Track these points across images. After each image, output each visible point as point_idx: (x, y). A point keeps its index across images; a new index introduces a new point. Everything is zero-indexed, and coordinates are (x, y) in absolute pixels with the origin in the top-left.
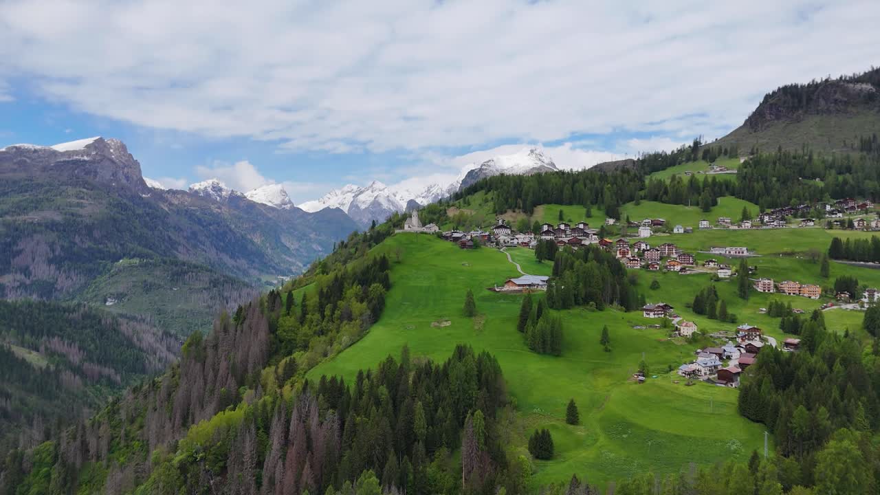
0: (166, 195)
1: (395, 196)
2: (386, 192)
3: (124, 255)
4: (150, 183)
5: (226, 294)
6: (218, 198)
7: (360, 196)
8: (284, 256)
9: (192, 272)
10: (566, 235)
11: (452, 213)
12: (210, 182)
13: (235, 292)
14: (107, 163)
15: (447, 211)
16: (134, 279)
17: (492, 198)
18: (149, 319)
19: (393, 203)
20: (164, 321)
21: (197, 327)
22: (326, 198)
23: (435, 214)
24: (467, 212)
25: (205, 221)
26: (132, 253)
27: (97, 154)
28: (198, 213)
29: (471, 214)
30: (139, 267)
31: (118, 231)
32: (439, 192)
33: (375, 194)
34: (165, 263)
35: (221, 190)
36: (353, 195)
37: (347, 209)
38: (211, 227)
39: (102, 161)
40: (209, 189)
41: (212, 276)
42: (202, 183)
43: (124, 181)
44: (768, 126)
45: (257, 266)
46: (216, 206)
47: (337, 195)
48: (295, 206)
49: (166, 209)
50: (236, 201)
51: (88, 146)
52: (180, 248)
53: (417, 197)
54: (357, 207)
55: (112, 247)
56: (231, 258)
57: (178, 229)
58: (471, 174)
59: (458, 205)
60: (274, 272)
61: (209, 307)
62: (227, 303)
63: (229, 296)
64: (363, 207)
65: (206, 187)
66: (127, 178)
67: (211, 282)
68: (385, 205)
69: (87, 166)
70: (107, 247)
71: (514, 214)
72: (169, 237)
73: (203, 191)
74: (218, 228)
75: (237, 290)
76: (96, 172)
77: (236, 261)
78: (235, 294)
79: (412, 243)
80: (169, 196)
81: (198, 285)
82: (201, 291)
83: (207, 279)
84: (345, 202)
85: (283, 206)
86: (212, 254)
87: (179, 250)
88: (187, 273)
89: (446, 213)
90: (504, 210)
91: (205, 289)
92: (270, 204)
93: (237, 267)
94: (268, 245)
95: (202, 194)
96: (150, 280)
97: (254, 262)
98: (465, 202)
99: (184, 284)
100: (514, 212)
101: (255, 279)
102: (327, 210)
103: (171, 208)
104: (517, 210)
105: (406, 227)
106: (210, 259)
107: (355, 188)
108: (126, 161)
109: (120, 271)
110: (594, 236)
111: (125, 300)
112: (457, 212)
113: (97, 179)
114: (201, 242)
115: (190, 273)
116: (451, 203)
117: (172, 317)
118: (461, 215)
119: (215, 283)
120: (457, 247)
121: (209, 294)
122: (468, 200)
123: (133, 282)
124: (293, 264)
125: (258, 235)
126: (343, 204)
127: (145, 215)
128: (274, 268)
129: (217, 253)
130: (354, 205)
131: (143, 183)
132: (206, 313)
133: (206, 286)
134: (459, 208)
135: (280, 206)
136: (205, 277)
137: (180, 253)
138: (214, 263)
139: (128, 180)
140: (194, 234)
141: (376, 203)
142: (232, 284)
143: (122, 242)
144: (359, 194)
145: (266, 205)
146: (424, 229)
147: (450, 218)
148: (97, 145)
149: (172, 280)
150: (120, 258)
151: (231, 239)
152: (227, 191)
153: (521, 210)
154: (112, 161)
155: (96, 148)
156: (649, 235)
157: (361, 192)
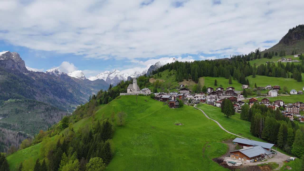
0: (35, 74)
1: (123, 75)
2: (120, 74)
3: (10, 98)
4: (29, 69)
5: (51, 114)
6: (57, 75)
7: (110, 75)
8: (81, 97)
9: (38, 105)
10: (223, 94)
11: (152, 81)
12: (54, 69)
13: (56, 113)
14: (10, 61)
15: (149, 80)
16: (12, 108)
17: (174, 74)
18: (16, 125)
19: (122, 77)
20: (23, 126)
21: (37, 129)
22: (98, 76)
23: (143, 81)
24: (160, 80)
25: (50, 84)
26: (14, 97)
27: (6, 57)
28: (48, 81)
29: (163, 81)
30: (14, 103)
31: (9, 87)
32: (139, 74)
33: (116, 74)
34: (26, 101)
35: (58, 72)
36: (108, 74)
37: (106, 79)
38: (52, 86)
39: (8, 60)
40: (54, 72)
41: (46, 107)
42: (51, 70)
43: (17, 68)
44: (295, 43)
45: (70, 101)
46: (55, 78)
47: (102, 75)
48: (86, 78)
49: (34, 79)
50: (64, 76)
51: (3, 55)
52: (37, 94)
53: (131, 76)
54: (109, 79)
55: (6, 94)
56: (59, 98)
57: (38, 87)
58: (152, 67)
59: (155, 77)
60: (76, 103)
61: (44, 120)
62: (52, 118)
63: (53, 115)
64: (111, 79)
65: (52, 71)
66: (19, 67)
67: (45, 109)
68: (120, 78)
69: (2, 62)
70: (3, 94)
71: (188, 82)
72: (33, 90)
73: (51, 73)
74: (55, 87)
75: (57, 112)
76: (5, 64)
77: (61, 99)
78: (56, 114)
79: (133, 104)
80: (37, 74)
81: (40, 111)
82: (41, 113)
83: (44, 108)
84: (105, 77)
85: (82, 78)
86: (51, 97)
87: (37, 95)
88: (35, 106)
89: (149, 81)
90: (182, 80)
91: (42, 112)
92: (77, 78)
93: (61, 102)
94: (75, 93)
95: (51, 74)
96: (18, 108)
97: (68, 99)
98: (158, 75)
99: (34, 110)
100: (187, 80)
101: (68, 106)
102: (98, 80)
103: (36, 79)
104: (189, 80)
105: (128, 90)
106: (50, 99)
107: (109, 72)
108: (19, 60)
109: (6, 105)
110: (241, 96)
111: (7, 117)
112: (155, 81)
113: (6, 67)
114: (47, 92)
115: (37, 105)
116: (151, 76)
117: (27, 125)
118: (158, 82)
119: (47, 110)
120: (167, 106)
121: (44, 114)
122: (160, 75)
123: (11, 109)
124: (84, 100)
125: (71, 89)
126: (104, 78)
127: (23, 81)
128: (76, 102)
129: (54, 96)
130: (108, 78)
131: (26, 69)
132: (42, 123)
133: (43, 111)
134: (155, 78)
135: (81, 78)
136: (43, 107)
137: (37, 96)
138: (51, 100)
139: (19, 68)
140: (45, 89)
141: (116, 78)
142: (55, 110)
143: (10, 92)
144: (110, 74)
145: (75, 78)
146: (141, 92)
147: (151, 83)
148: (7, 54)
149: (29, 108)
150: (9, 99)
151: (60, 90)
152: (60, 73)
153: (191, 80)
154: (13, 61)
155: (7, 55)
156: (276, 95)
157: (111, 74)
